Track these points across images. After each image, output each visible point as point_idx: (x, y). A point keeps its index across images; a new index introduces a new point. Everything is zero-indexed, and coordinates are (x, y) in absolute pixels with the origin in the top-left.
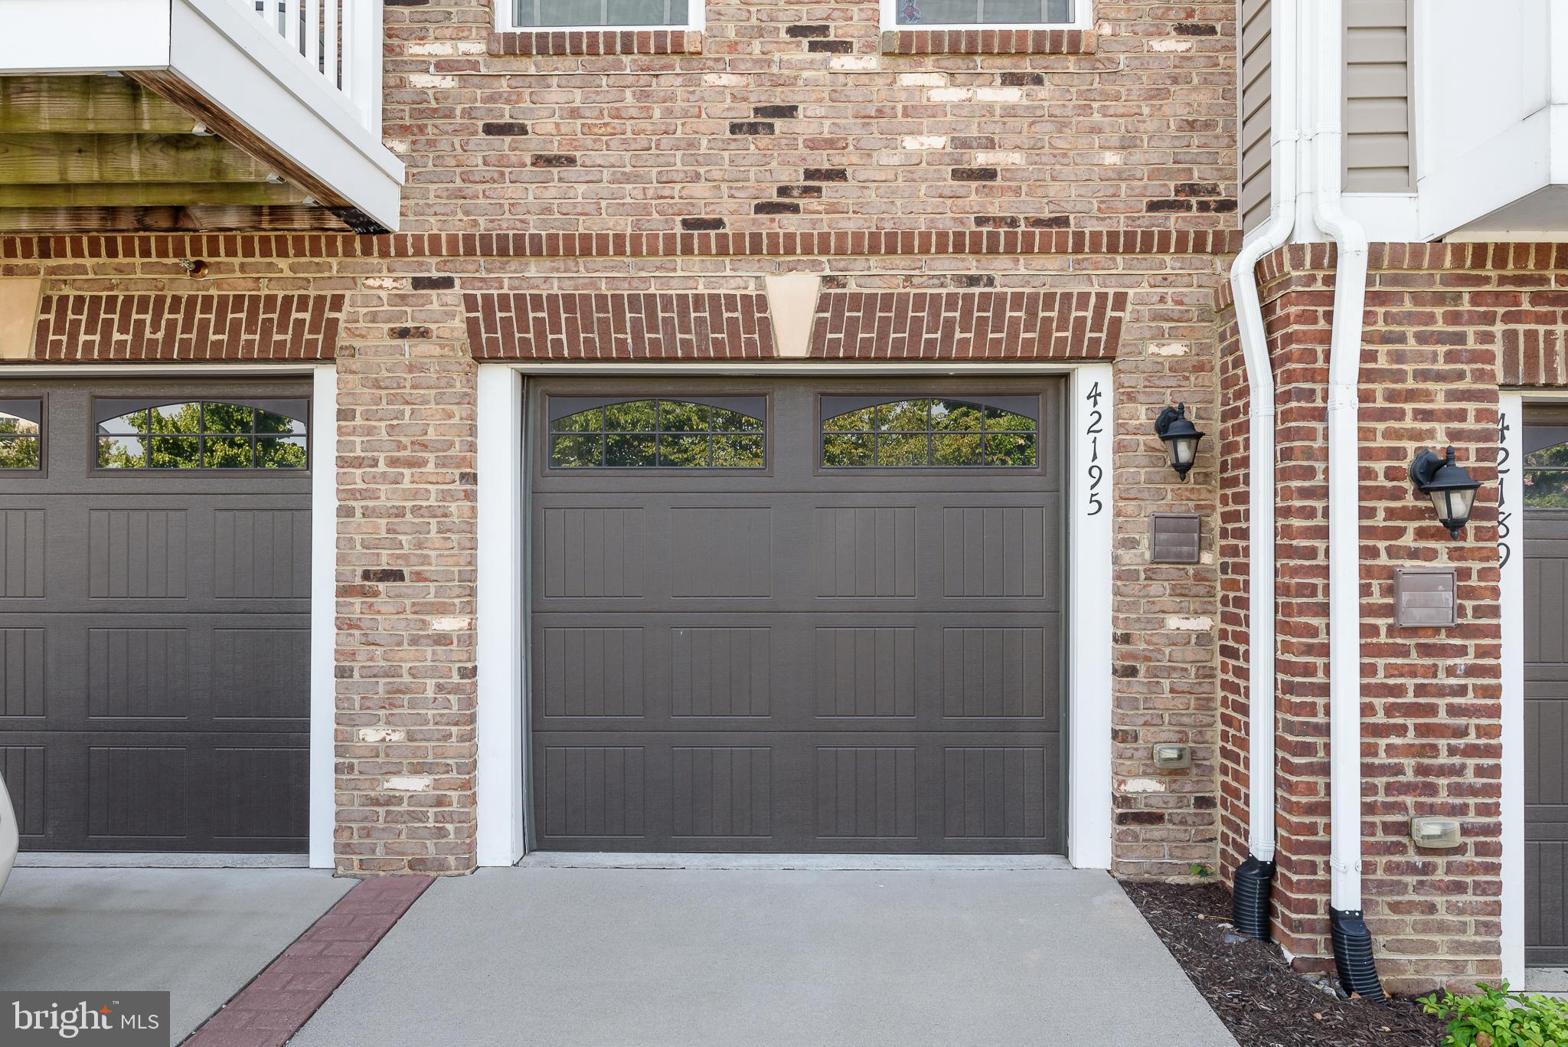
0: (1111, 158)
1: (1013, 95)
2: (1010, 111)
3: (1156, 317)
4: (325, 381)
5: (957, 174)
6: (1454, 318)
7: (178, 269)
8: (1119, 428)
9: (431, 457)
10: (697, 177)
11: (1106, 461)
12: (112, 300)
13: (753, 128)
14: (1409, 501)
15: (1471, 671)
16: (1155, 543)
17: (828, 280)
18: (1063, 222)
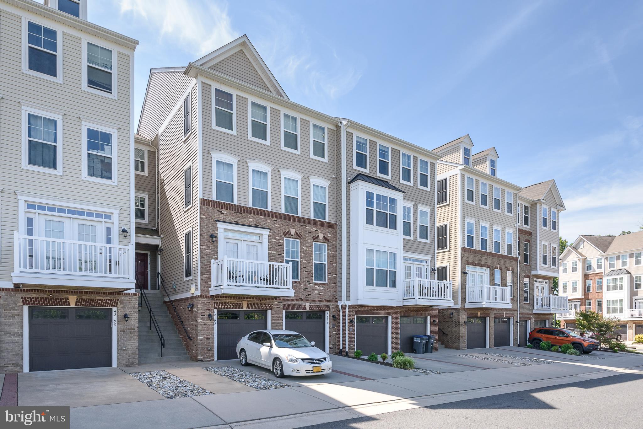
0: (329, 294)
1: (323, 288)
2: (323, 290)
3: (332, 307)
4: (269, 312)
5: (319, 295)
6: (352, 310)
7: (259, 301)
8: (329, 316)
9: (280, 319)
10: (300, 294)
11: (328, 319)
12: (253, 304)
13: (304, 290)
14: (350, 323)
15: (353, 335)
16: (332, 326)
17: (310, 304)
18: (326, 299)
